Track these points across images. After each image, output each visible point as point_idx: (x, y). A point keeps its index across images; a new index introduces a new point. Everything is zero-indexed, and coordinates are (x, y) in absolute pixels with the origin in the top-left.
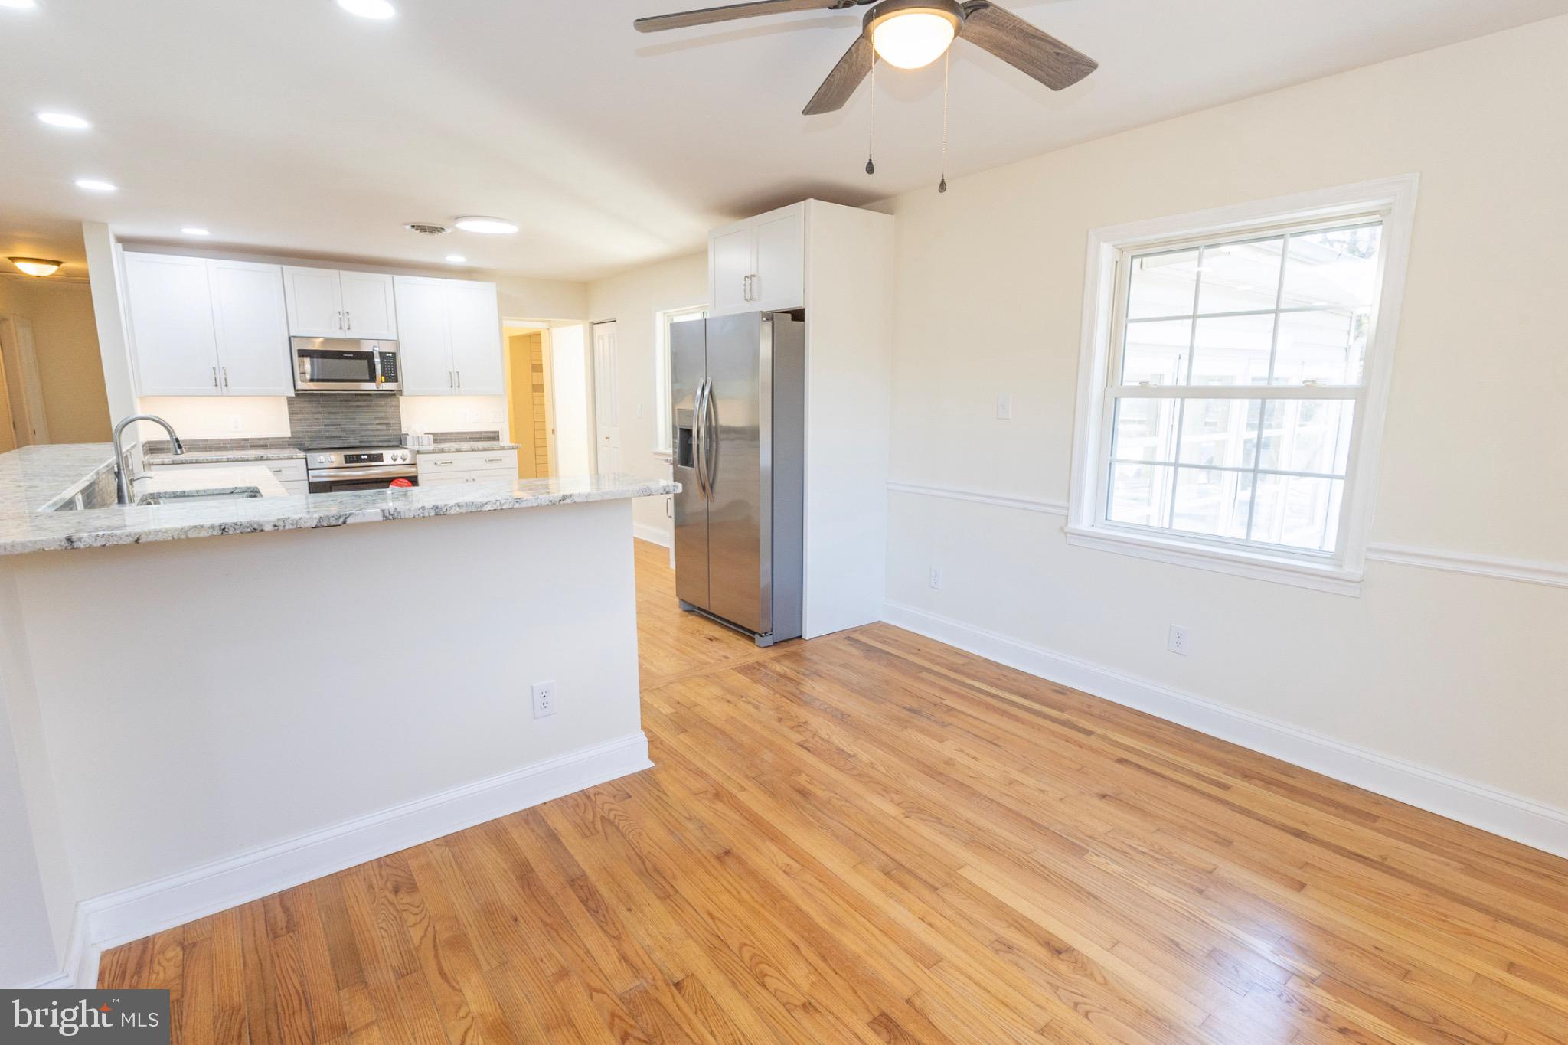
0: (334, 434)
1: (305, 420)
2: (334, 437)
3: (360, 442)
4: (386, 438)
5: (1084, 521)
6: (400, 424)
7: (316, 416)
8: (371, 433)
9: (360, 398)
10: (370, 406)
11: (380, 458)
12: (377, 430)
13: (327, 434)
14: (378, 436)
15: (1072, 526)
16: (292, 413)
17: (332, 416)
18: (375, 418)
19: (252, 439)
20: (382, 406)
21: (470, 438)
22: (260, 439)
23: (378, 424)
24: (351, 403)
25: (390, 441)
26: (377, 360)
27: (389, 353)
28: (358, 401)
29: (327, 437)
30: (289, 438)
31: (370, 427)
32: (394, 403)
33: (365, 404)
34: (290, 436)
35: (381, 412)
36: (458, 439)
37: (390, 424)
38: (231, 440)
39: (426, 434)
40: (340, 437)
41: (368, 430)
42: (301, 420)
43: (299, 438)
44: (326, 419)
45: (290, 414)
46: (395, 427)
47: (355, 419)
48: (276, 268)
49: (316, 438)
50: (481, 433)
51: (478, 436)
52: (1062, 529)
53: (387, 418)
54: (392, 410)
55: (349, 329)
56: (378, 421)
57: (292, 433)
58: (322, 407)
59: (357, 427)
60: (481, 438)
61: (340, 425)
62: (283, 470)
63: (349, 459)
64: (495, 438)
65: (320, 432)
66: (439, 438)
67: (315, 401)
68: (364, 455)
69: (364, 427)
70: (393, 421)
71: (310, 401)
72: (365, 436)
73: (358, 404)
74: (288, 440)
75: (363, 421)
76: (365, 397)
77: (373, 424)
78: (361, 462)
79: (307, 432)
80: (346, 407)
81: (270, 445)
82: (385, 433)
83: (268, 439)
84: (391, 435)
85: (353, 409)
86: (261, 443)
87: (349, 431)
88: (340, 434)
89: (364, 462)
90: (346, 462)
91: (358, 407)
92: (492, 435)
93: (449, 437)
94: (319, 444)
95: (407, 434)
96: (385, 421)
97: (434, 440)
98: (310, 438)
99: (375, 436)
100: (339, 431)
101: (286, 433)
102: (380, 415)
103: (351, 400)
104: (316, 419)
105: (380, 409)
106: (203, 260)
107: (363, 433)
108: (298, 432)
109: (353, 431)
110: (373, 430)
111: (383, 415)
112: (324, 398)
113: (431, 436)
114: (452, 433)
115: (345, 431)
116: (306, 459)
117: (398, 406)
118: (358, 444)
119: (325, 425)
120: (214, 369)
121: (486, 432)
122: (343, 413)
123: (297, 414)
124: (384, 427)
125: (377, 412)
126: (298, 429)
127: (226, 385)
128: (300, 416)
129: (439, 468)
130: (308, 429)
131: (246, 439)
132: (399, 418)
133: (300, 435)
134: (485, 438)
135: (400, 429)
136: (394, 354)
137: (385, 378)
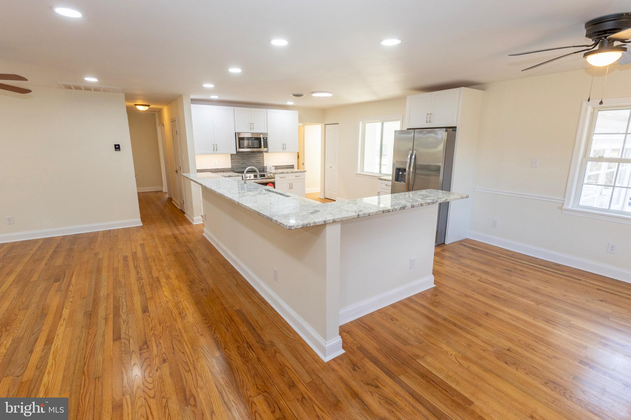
0: (244, 167)
5: (570, 206)
6: (264, 163)
7: (239, 160)
9: (252, 153)
10: (255, 157)
11: (264, 176)
12: (257, 165)
13: (242, 167)
15: (565, 207)
16: (232, 159)
17: (244, 160)
18: (256, 161)
19: (220, 169)
21: (285, 168)
22: (222, 169)
23: (257, 163)
24: (250, 156)
25: (260, 169)
26: (262, 140)
28: (251, 155)
32: (262, 155)
33: (253, 155)
34: (231, 167)
38: (214, 169)
39: (272, 166)
45: (231, 160)
46: (262, 164)
47: (250, 161)
48: (232, 108)
50: (288, 165)
51: (287, 167)
52: (561, 208)
54: (261, 158)
55: (253, 129)
56: (257, 162)
57: (232, 166)
58: (241, 157)
59: (251, 164)
61: (245, 163)
64: (292, 167)
65: (240, 166)
67: (238, 155)
69: (253, 164)
70: (261, 162)
73: (251, 156)
74: (230, 169)
76: (254, 153)
77: (255, 163)
81: (225, 171)
82: (259, 166)
83: (224, 169)
84: (261, 167)
85: (250, 158)
86: (223, 170)
90: (254, 177)
91: (251, 157)
93: (278, 167)
95: (267, 166)
96: (259, 162)
98: (237, 168)
101: (230, 166)
103: (249, 155)
104: (239, 162)
105: (258, 158)
106: (211, 106)
108: (233, 166)
110: (255, 165)
111: (258, 160)
113: (274, 167)
116: (242, 176)
117: (263, 156)
119: (241, 164)
120: (213, 144)
121: (290, 165)
124: (259, 164)
126: (233, 165)
127: (217, 150)
128: (234, 161)
129: (281, 179)
130: (236, 165)
131: (218, 169)
132: (264, 161)
133: (234, 167)
134: (290, 167)
135: (264, 165)
136: (266, 138)
137: (264, 147)
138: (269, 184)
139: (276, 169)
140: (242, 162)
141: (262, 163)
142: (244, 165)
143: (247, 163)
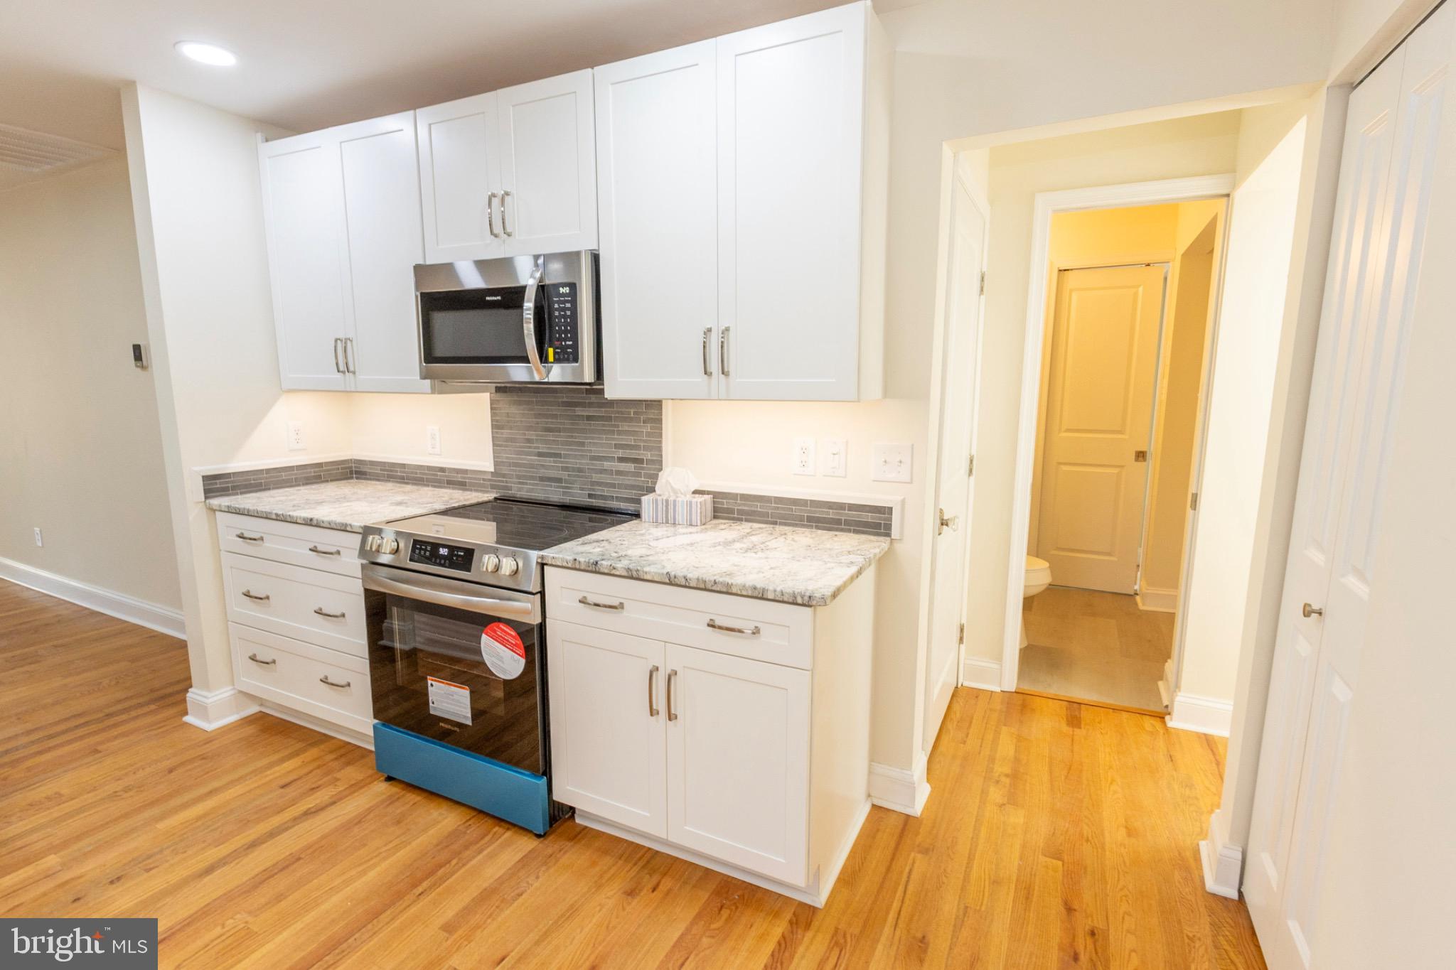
0: (551, 474)
1: (512, 440)
3: (590, 496)
4: (629, 494)
6: (661, 463)
8: (609, 479)
10: (609, 419)
11: (468, 559)
12: (619, 473)
13: (543, 472)
14: (620, 486)
16: (496, 426)
17: (551, 436)
18: (616, 446)
20: (631, 420)
21: (810, 519)
23: (621, 460)
24: (580, 411)
27: (563, 286)
29: (542, 479)
30: (491, 473)
31: (607, 464)
34: (492, 470)
35: (624, 433)
36: (782, 517)
37: (643, 461)
40: (559, 480)
41: (603, 471)
42: (507, 440)
43: (503, 476)
44: (541, 442)
45: (493, 427)
46: (654, 469)
47: (582, 444)
49: (527, 477)
50: (840, 506)
51: (832, 514)
53: (637, 447)
54: (648, 428)
56: (620, 453)
57: (496, 464)
58: (535, 416)
59: (585, 464)
60: (838, 522)
61: (561, 456)
63: (418, 551)
64: (877, 526)
65: (532, 466)
67: (526, 403)
68: (444, 547)
69: (597, 465)
70: (647, 455)
71: (520, 403)
72: (595, 484)
74: (489, 476)
75: (597, 451)
77: (611, 459)
79: (514, 465)
80: (572, 417)
81: (470, 484)
82: (629, 480)
83: (466, 471)
85: (580, 424)
86: (459, 477)
87: (574, 469)
88: (561, 474)
89: (443, 566)
90: (411, 560)
91: (589, 418)
92: (869, 517)
93: (758, 507)
96: (633, 454)
97: (715, 510)
99: (613, 486)
101: (487, 462)
102: (625, 440)
104: (529, 441)
105: (625, 426)
107: (596, 477)
108: (504, 463)
109: (580, 470)
110: (611, 472)
115: (565, 469)
118: (586, 501)
119: (540, 455)
121: (852, 507)
122: (565, 430)
123: (502, 427)
124: (630, 467)
125: (620, 433)
126: (503, 457)
128: (506, 433)
130: (517, 459)
131: (442, 470)
132: (661, 449)
133: (505, 470)
134: (847, 522)
135: (659, 476)
136: (573, 286)
137: (555, 353)
138: (492, 626)
140: (543, 448)
141: (649, 462)
142: (549, 461)
143: (566, 456)
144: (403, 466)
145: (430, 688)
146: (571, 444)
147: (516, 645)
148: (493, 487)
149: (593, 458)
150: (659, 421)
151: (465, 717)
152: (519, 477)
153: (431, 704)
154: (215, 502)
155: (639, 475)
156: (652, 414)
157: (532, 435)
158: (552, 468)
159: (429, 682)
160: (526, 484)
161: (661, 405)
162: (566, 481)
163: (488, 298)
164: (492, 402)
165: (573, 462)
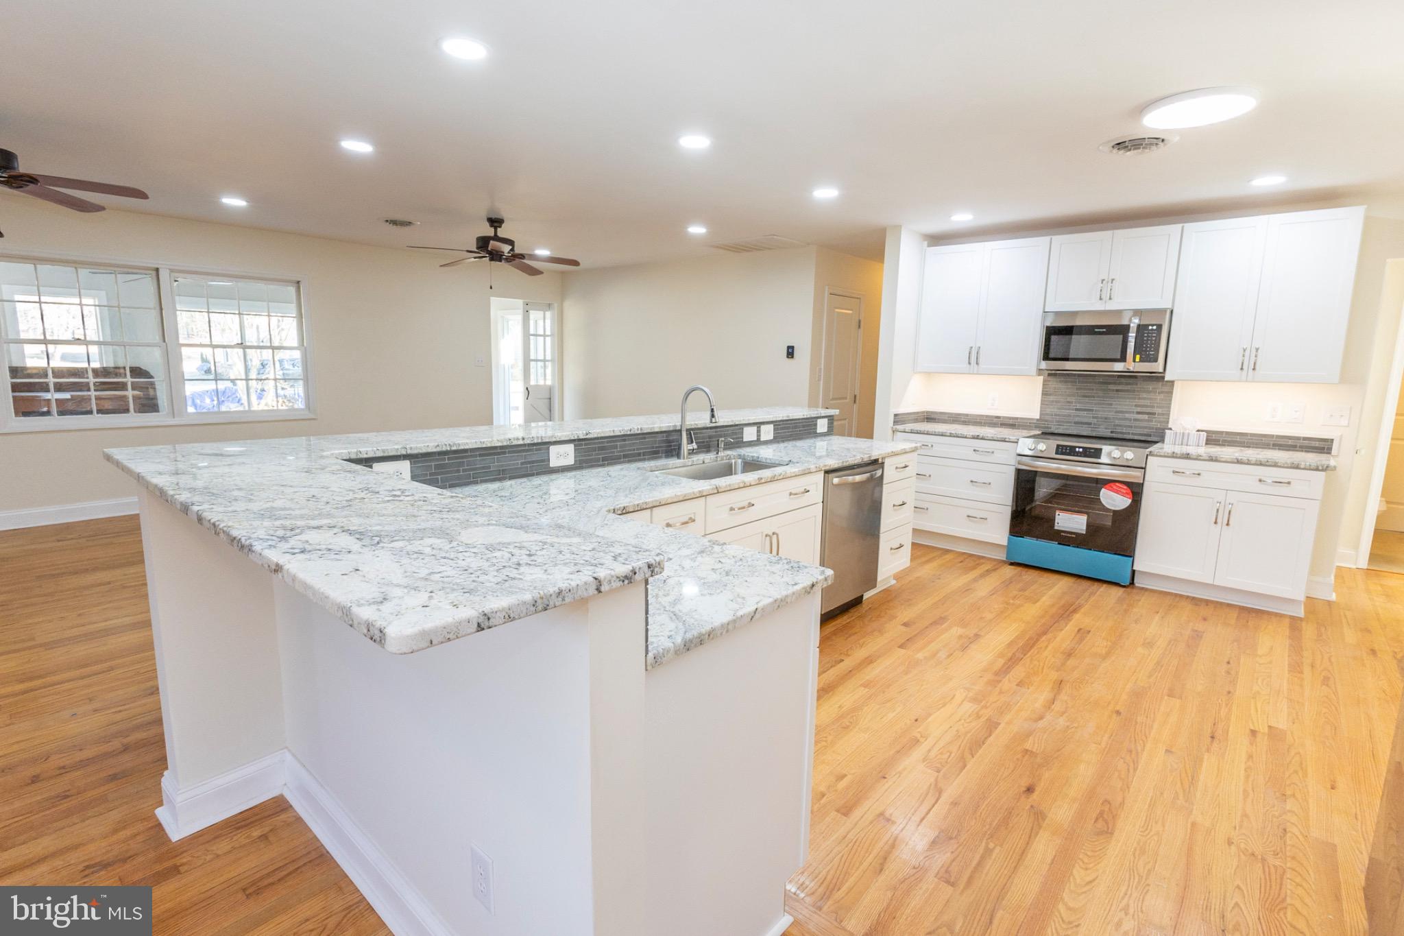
0: (1085, 420)
2: (1082, 423)
3: (1112, 432)
4: (1146, 431)
6: (1169, 415)
7: (1069, 399)
8: (1127, 423)
9: (1123, 380)
10: (1134, 391)
11: (1097, 453)
12: (1136, 420)
13: (1077, 419)
14: (1136, 427)
16: (1045, 394)
17: (1087, 400)
18: (1136, 406)
19: (1004, 417)
20: (1149, 392)
21: (1274, 445)
22: (1010, 418)
23: (1139, 413)
24: (1112, 387)
25: (1150, 435)
26: (1132, 334)
27: (1153, 325)
28: (1120, 384)
29: (1076, 423)
30: (1037, 420)
31: (1128, 415)
33: (1129, 387)
34: (1038, 418)
35: (1144, 399)
36: (1255, 444)
37: (1154, 414)
38: (987, 416)
39: (1198, 431)
40: (1090, 424)
42: (1053, 401)
43: (1046, 421)
44: (1079, 403)
45: (1043, 394)
46: (1161, 419)
47: (1111, 404)
48: (1045, 240)
49: (1063, 422)
50: (1298, 438)
51: (1290, 442)
53: (1153, 407)
54: (1161, 399)
55: (1110, 299)
56: (1139, 409)
57: (1041, 414)
58: (1077, 389)
59: (1111, 415)
60: (1295, 446)
62: (995, 451)
63: (1061, 450)
64: (1322, 448)
65: (1069, 416)
66: (1213, 438)
67: (1072, 382)
68: (1079, 447)
69: (1121, 415)
70: (1159, 411)
71: (1066, 382)
72: (1117, 425)
73: (1119, 387)
74: (1035, 421)
75: (1120, 408)
76: (1131, 381)
77: (1130, 412)
78: (1074, 455)
79: (1056, 415)
80: (1104, 390)
82: (1145, 424)
83: (1017, 418)
84: (1153, 428)
85: (1112, 394)
87: (1101, 418)
88: (1091, 420)
90: (1057, 453)
91: (1117, 391)
92: (1316, 444)
93: (1236, 439)
94: (1067, 429)
95: (1172, 429)
96: (1149, 410)
97: (1207, 440)
98: (1058, 422)
100: (1090, 417)
101: (1034, 412)
102: (1142, 402)
103: (1110, 383)
104: (1069, 402)
105: (1145, 395)
107: (1117, 422)
108: (1047, 414)
110: (1130, 420)
111: (1147, 402)
112: (1081, 379)
113: (1207, 435)
114: (1246, 434)
115: (1093, 417)
116: (1017, 443)
118: (1109, 435)
119: (1077, 410)
120: (971, 347)
121: (1305, 439)
122: (1098, 397)
123: (1050, 395)
124: (1146, 417)
125: (1139, 399)
126: (1048, 411)
127: (978, 365)
128: (1052, 398)
129: (1177, 479)
130: (1058, 412)
131: (998, 417)
132: (1169, 408)
133: (1047, 418)
134: (1301, 447)
135: (1168, 422)
136: (1160, 327)
137: (1141, 357)
138: (1112, 484)
139: (1209, 442)
140: (1080, 406)
141: (1161, 414)
142: (1083, 413)
143: (1096, 411)
144: (967, 415)
145: (1057, 516)
146: (1101, 404)
147: (1126, 493)
148: (1036, 427)
149: (1117, 412)
150: (1171, 393)
151: (1081, 530)
152: (1057, 422)
153: (1056, 524)
154: (900, 427)
155: (1152, 421)
156: (1166, 389)
157: (1073, 399)
158: (1085, 417)
159: (1057, 513)
160: (1063, 425)
161: (1173, 385)
162: (1095, 424)
163: (1096, 330)
164: (1044, 381)
165: (1100, 414)
